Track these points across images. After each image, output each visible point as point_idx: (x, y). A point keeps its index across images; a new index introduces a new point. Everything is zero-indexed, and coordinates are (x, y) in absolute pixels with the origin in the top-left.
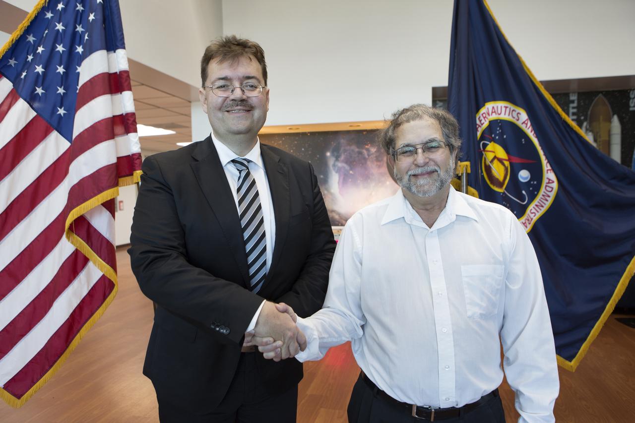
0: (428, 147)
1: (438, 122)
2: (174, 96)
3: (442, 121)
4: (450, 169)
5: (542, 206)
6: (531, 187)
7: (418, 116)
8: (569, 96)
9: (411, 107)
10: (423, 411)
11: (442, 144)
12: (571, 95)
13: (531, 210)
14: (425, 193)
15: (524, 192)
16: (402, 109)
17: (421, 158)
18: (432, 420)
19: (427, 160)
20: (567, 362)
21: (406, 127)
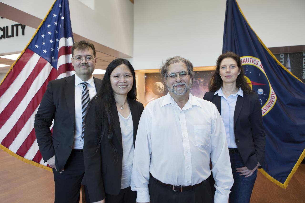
0: (182, 74)
1: (185, 64)
2: (111, 56)
3: (187, 64)
4: (190, 84)
5: (270, 106)
6: (264, 97)
7: (177, 61)
8: (303, 54)
9: (175, 57)
10: (178, 188)
11: (187, 73)
12: (304, 53)
13: (264, 108)
14: (180, 94)
15: (260, 99)
16: (171, 58)
17: (178, 78)
18: (181, 191)
19: (181, 80)
20: (281, 184)
21: (172, 65)
